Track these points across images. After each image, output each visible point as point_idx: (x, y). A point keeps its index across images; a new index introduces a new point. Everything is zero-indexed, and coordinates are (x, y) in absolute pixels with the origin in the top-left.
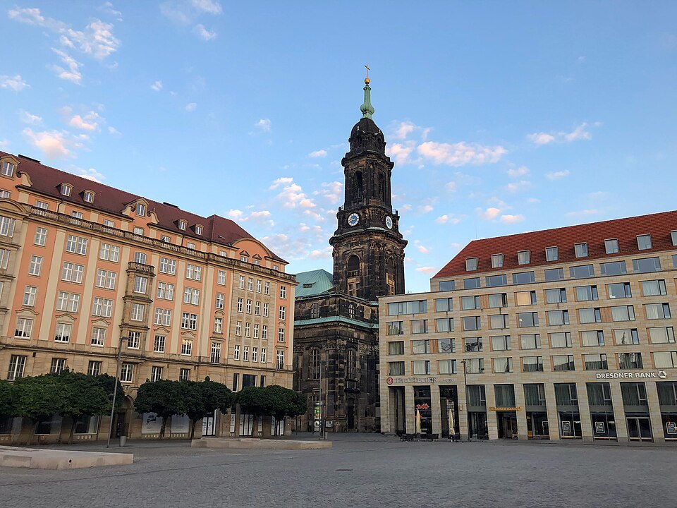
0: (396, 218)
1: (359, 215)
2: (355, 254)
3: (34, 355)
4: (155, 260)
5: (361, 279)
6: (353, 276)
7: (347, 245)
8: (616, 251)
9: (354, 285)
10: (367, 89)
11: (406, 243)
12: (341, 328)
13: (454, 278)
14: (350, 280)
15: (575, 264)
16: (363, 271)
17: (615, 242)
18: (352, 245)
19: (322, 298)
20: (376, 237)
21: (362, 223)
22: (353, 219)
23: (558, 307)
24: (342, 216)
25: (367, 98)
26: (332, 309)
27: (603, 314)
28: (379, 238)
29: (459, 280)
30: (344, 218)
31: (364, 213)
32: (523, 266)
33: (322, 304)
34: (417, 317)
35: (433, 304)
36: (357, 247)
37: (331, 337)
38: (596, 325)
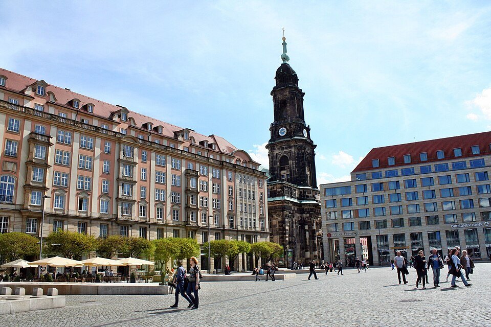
0: (308, 130)
1: (287, 129)
2: (285, 154)
3: (149, 227)
4: (197, 167)
5: (290, 171)
6: (284, 170)
7: (279, 149)
8: (460, 155)
9: (285, 175)
10: (284, 44)
11: (316, 146)
12: (285, 204)
13: (366, 172)
14: (282, 172)
15: (438, 163)
16: (292, 166)
17: (460, 150)
18: (283, 149)
19: (271, 185)
20: (299, 143)
21: (289, 134)
22: (283, 132)
23: (429, 188)
24: (274, 129)
25: (285, 50)
26: (279, 192)
27: (455, 192)
28: (301, 144)
29: (369, 173)
30: (276, 130)
31: (290, 127)
32: (407, 164)
33: (271, 189)
34: (345, 196)
35: (354, 188)
36: (287, 150)
37: (280, 210)
38: (451, 198)
